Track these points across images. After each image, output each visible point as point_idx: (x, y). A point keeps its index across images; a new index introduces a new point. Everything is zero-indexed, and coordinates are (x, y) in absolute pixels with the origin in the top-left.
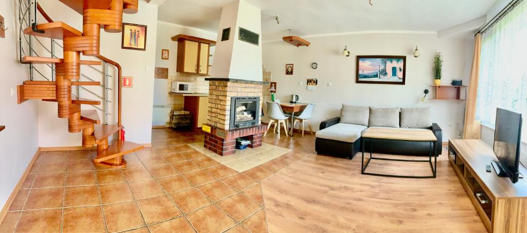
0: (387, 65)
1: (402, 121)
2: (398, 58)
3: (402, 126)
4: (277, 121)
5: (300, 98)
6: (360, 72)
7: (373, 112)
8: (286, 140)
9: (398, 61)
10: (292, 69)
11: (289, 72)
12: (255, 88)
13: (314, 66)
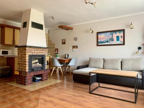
0: (113, 35)
1: (123, 66)
2: (119, 31)
3: (122, 69)
4: (57, 67)
5: (70, 55)
6: (99, 40)
7: (105, 61)
8: (62, 77)
9: (120, 32)
10: (65, 42)
11: (64, 43)
12: (42, 50)
13: (76, 39)
